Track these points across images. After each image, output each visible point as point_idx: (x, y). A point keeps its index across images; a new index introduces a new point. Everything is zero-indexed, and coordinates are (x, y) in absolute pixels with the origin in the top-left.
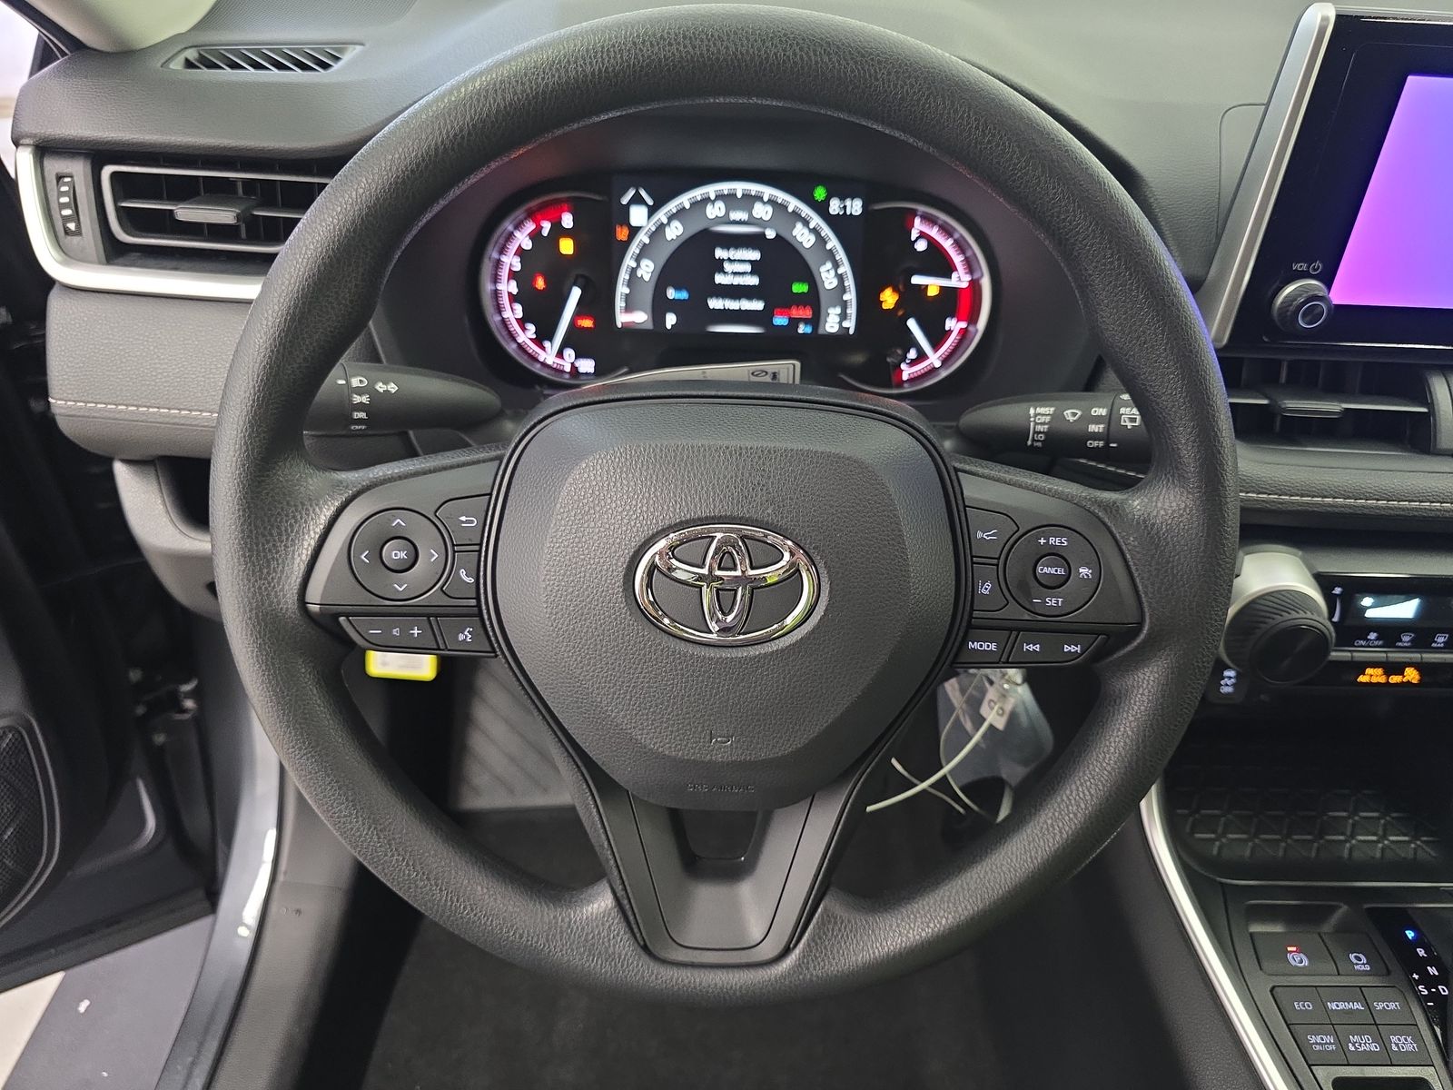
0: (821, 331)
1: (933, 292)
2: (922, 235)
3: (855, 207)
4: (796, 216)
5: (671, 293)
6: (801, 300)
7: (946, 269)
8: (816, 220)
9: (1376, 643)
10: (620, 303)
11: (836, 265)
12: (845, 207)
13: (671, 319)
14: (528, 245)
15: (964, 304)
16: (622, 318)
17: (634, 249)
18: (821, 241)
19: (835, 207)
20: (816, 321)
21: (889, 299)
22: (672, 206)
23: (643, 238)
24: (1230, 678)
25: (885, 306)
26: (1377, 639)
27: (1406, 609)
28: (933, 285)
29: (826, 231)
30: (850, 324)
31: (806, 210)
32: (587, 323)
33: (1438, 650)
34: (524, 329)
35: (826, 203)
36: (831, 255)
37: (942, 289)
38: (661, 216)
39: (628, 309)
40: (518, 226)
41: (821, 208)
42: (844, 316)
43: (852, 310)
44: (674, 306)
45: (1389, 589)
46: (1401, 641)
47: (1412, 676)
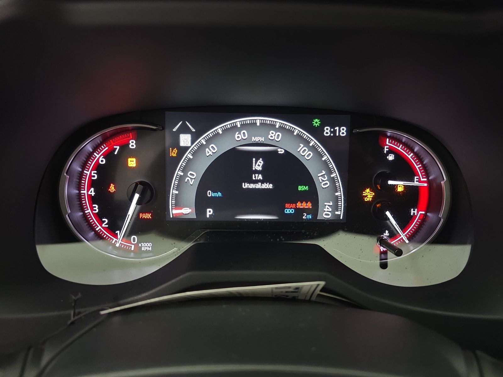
0: (319, 218)
1: (400, 189)
2: (391, 151)
3: (343, 131)
4: (300, 139)
5: (210, 194)
6: (304, 197)
7: (409, 174)
8: (314, 142)
10: (171, 202)
11: (329, 172)
12: (335, 131)
13: (209, 212)
14: (103, 161)
15: (424, 199)
16: (174, 212)
17: (182, 163)
18: (318, 155)
19: (327, 131)
20: (315, 210)
21: (368, 195)
22: (210, 133)
23: (188, 155)
25: (366, 199)
28: (400, 185)
29: (321, 148)
30: (340, 213)
31: (306, 135)
32: (148, 216)
34: (101, 223)
35: (321, 129)
36: (325, 166)
37: (405, 187)
38: (202, 140)
39: (177, 206)
40: (96, 148)
41: (317, 133)
42: (336, 207)
43: (342, 204)
44: (212, 202)
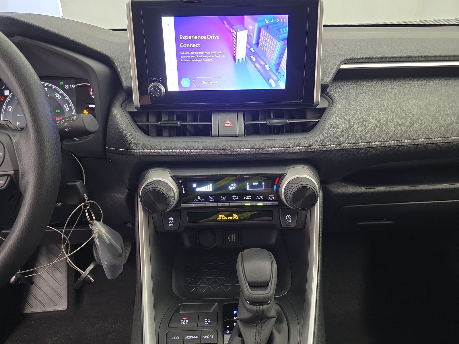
3: (73, 86)
4: (55, 90)
5: (18, 115)
8: (61, 91)
9: (202, 200)
11: (69, 104)
12: (70, 86)
13: (18, 123)
17: (6, 102)
18: (63, 97)
19: (67, 87)
23: (8, 99)
24: (171, 220)
26: (201, 198)
27: (209, 188)
29: (65, 94)
31: (58, 89)
33: (223, 202)
35: (64, 86)
36: (67, 101)
41: (62, 88)
45: (202, 181)
46: (210, 199)
47: (236, 217)
